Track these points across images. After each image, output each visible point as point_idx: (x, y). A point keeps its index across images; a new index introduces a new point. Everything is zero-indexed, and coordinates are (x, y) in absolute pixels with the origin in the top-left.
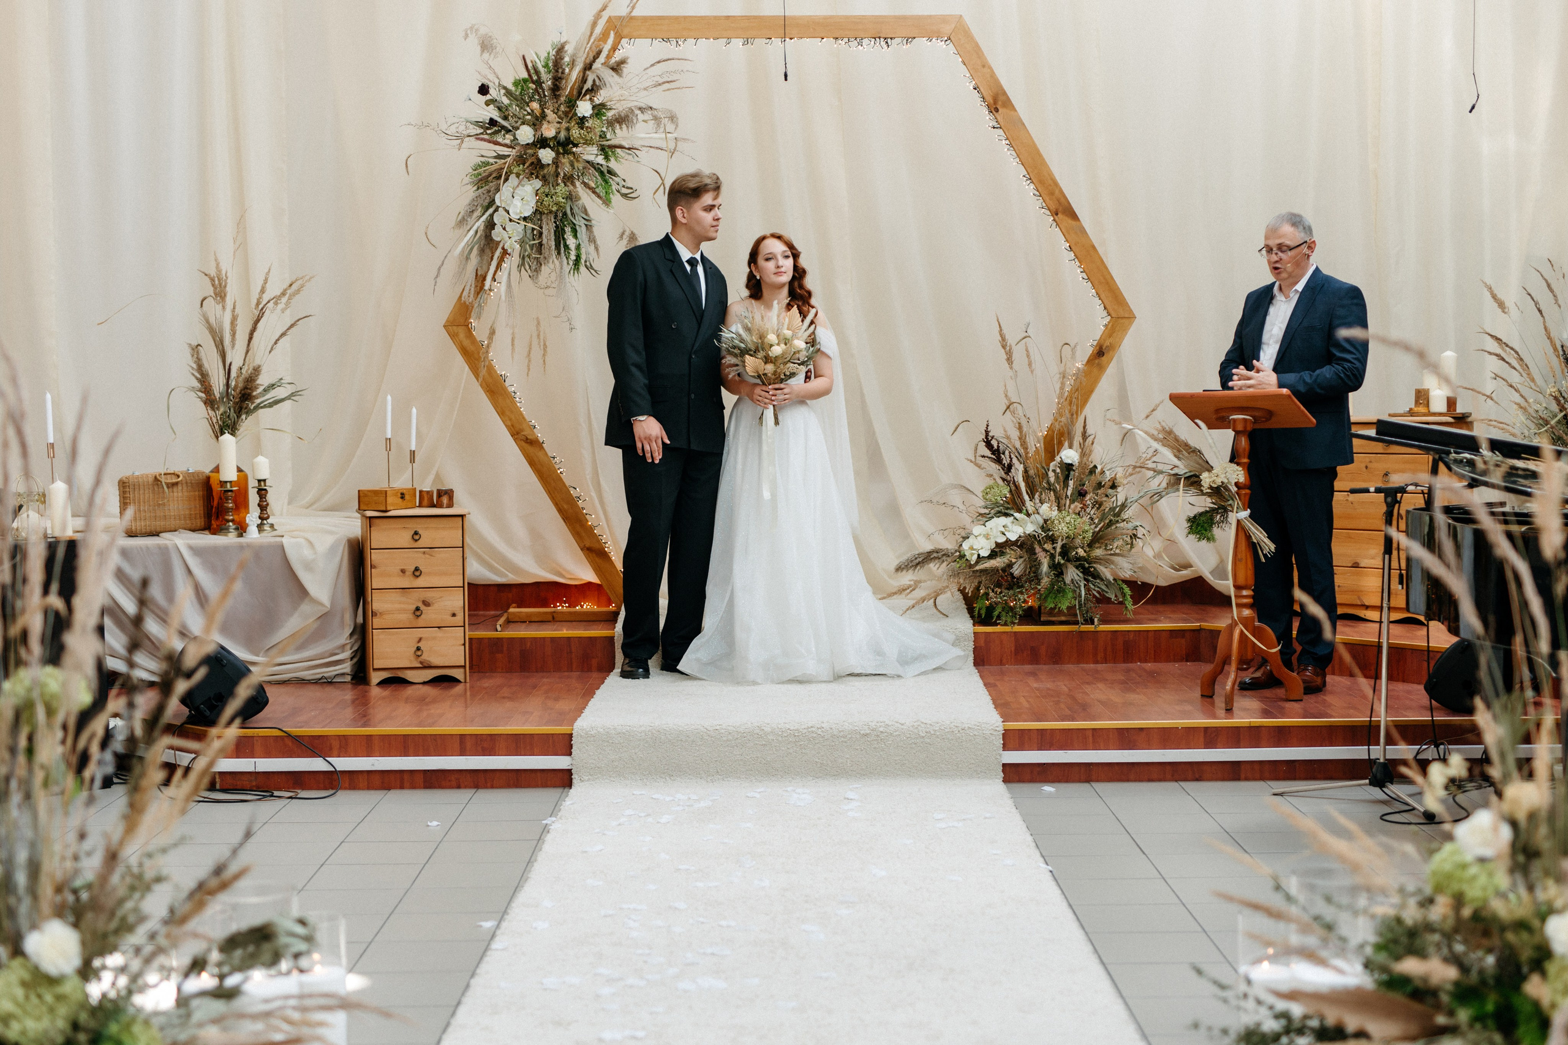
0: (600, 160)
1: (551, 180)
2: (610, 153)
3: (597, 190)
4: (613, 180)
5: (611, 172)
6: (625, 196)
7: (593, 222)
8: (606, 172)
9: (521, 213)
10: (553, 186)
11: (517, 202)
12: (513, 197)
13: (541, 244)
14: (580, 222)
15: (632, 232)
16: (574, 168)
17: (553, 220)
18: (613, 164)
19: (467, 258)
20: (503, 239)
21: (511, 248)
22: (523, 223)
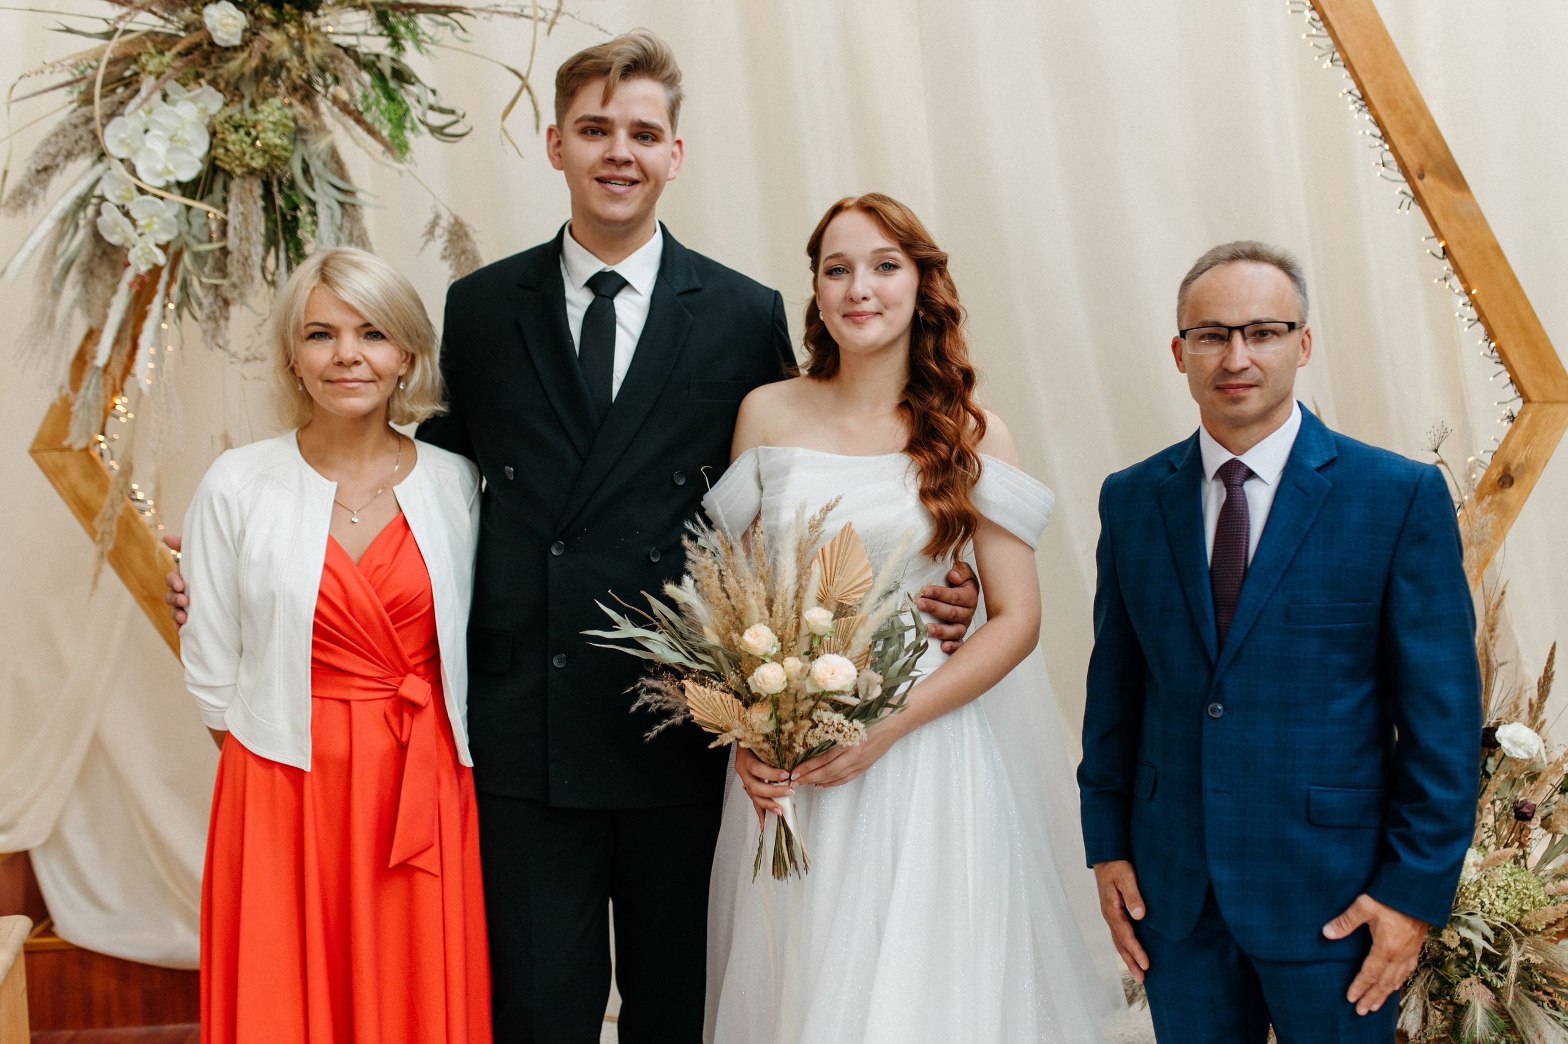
0: (376, 44)
1: (248, 91)
2: (402, 29)
3: (368, 118)
4: (408, 93)
5: (402, 76)
6: (438, 131)
7: (361, 196)
8: (388, 72)
9: (169, 172)
10: (253, 105)
11: (156, 144)
12: (146, 131)
13: (225, 251)
14: (325, 198)
15: (456, 219)
16: (305, 62)
17: (258, 191)
18: (412, 59)
19: (56, 293)
20: (127, 240)
21: (148, 261)
22: (177, 199)
